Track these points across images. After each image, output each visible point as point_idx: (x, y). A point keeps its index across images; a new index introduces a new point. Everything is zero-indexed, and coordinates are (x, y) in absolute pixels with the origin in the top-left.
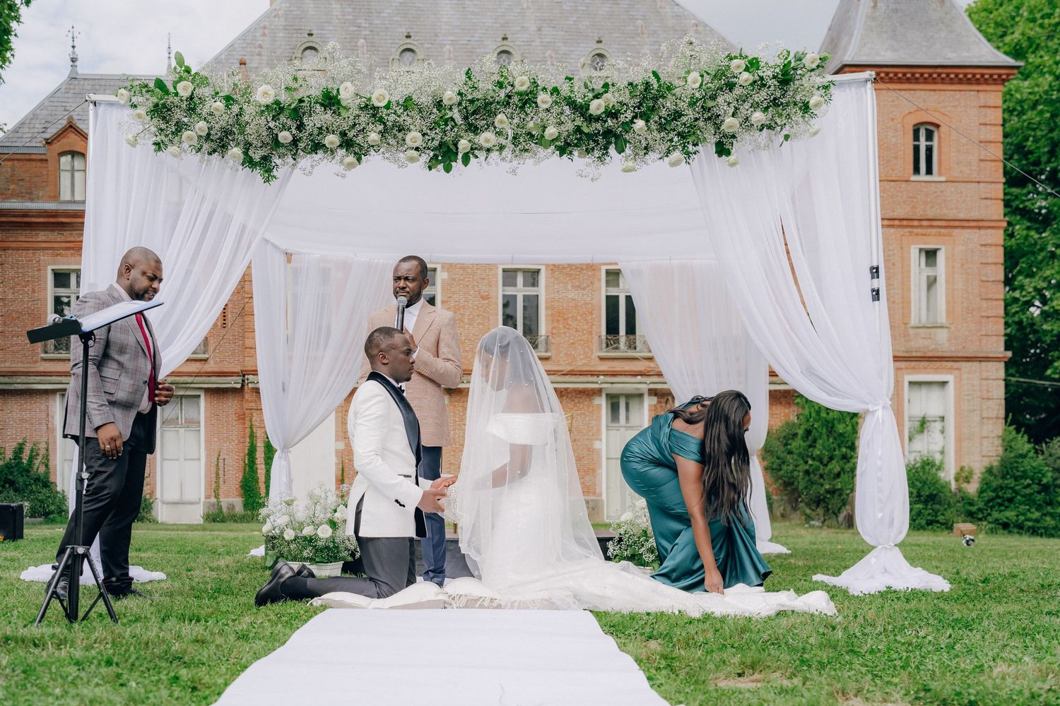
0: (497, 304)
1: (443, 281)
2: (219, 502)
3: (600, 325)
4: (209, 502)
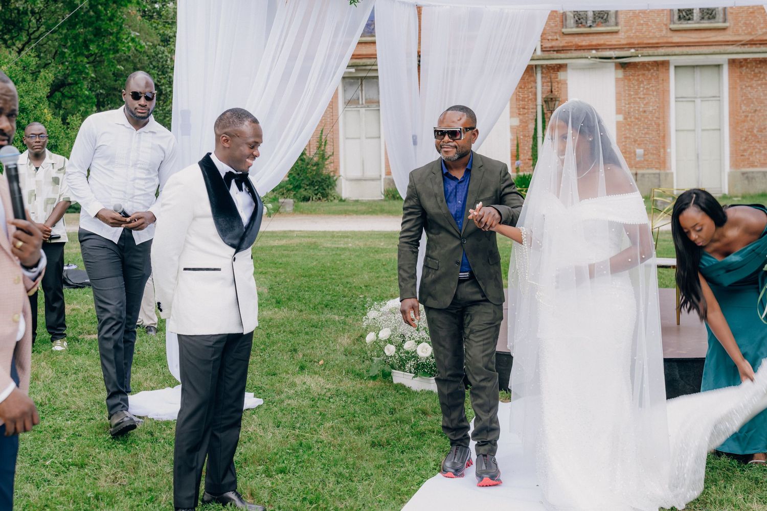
4: (389, 179)
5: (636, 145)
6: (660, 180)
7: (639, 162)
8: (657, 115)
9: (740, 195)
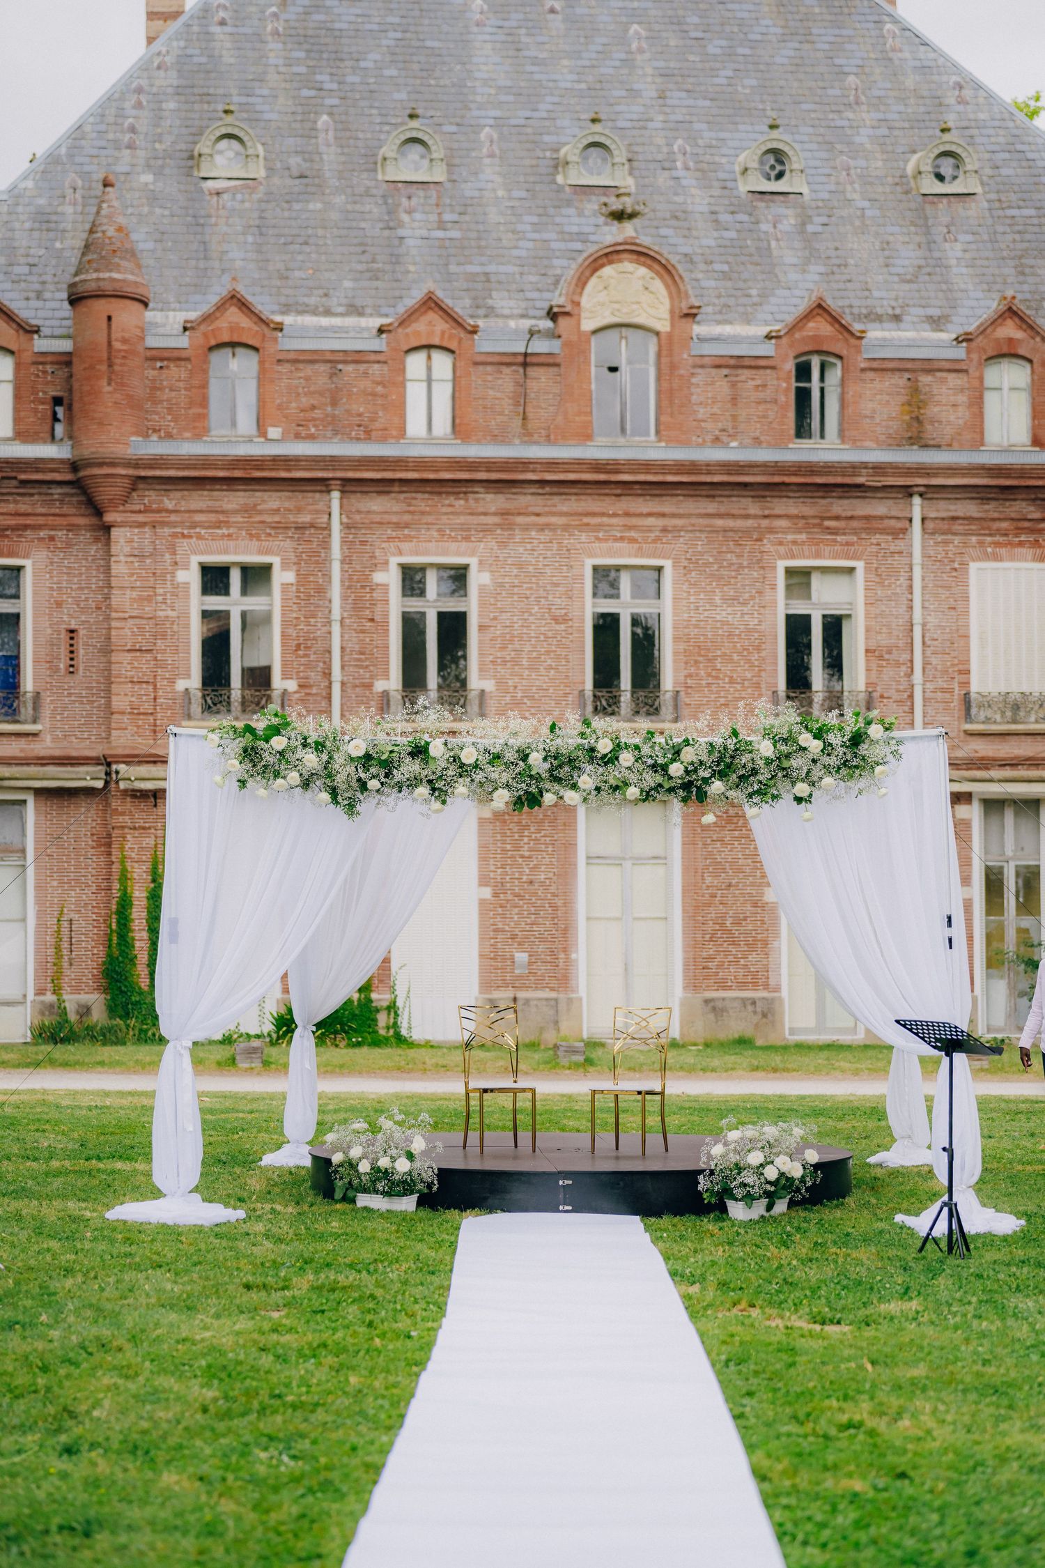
0: (583, 632)
1: (482, 588)
2: (61, 1001)
3: (776, 671)
4: (42, 1002)
5: (516, 945)
6: (557, 1011)
7: (520, 977)
8: (553, 889)
9: (702, 1040)
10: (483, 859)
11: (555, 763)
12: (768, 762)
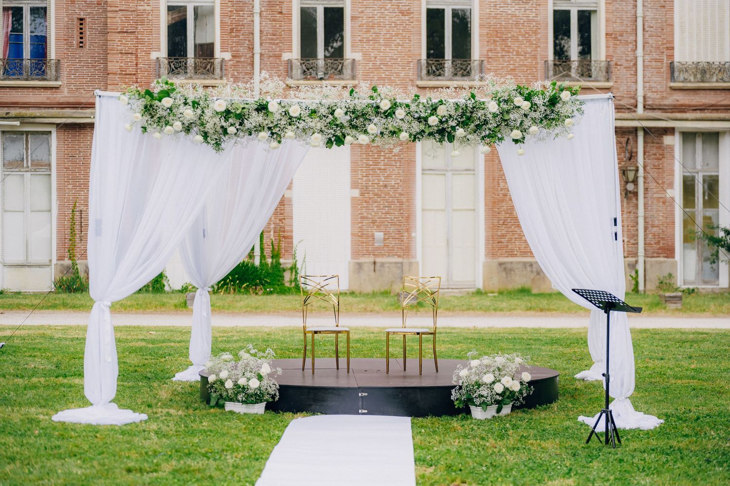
2: (74, 264)
3: (547, 47)
4: (62, 265)
5: (375, 228)
6: (402, 271)
7: (378, 248)
8: (400, 190)
9: (497, 290)
10: (354, 171)
11: (353, 116)
12: (495, 116)
